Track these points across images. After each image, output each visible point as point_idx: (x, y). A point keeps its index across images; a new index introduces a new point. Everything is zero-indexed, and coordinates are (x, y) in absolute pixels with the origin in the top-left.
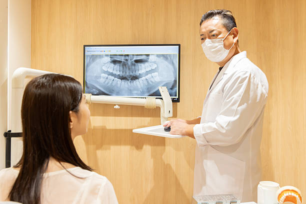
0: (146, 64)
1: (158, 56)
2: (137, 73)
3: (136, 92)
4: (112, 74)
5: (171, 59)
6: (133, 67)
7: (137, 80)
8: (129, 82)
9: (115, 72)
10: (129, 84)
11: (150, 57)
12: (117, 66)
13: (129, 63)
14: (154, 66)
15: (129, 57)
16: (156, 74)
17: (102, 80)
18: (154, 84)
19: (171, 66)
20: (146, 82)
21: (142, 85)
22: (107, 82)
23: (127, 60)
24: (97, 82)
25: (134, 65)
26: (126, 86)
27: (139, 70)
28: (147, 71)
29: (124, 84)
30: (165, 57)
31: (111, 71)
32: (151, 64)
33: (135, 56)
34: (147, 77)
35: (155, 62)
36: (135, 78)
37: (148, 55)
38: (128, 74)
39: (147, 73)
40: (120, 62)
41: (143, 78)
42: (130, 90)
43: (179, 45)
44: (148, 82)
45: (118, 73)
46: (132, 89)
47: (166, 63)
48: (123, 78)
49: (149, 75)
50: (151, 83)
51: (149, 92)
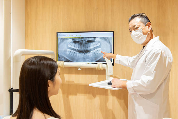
0: (94, 43)
1: (101, 38)
2: (89, 49)
3: (88, 60)
4: (74, 49)
5: (108, 40)
6: (86, 45)
7: (88, 53)
8: (84, 54)
9: (75, 48)
10: (84, 55)
11: (96, 39)
12: (77, 45)
13: (84, 43)
14: (99, 44)
15: (84, 39)
16: (100, 49)
17: (68, 53)
18: (98, 55)
19: (108, 44)
20: (93, 54)
21: (92, 55)
22: (70, 54)
23: (82, 41)
24: (65, 54)
25: (87, 44)
26: (82, 56)
27: (89, 47)
28: (94, 47)
29: (81, 55)
30: (105, 39)
31: (73, 47)
32: (96, 43)
33: (87, 39)
34: (94, 51)
35: (99, 42)
36: (87, 51)
37: (95, 38)
38: (83, 49)
39: (95, 48)
40: (78, 42)
41: (92, 51)
42: (85, 59)
43: (113, 32)
44: (95, 54)
45: (77, 49)
46: (85, 58)
47: (106, 42)
48: (80, 52)
49: (96, 50)
50: (97, 54)
51: (95, 60)
